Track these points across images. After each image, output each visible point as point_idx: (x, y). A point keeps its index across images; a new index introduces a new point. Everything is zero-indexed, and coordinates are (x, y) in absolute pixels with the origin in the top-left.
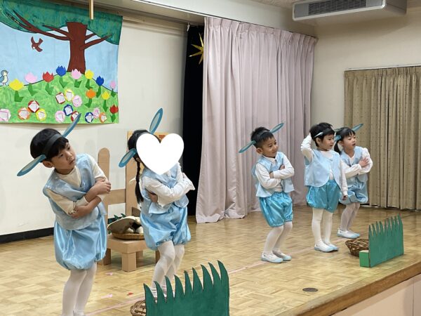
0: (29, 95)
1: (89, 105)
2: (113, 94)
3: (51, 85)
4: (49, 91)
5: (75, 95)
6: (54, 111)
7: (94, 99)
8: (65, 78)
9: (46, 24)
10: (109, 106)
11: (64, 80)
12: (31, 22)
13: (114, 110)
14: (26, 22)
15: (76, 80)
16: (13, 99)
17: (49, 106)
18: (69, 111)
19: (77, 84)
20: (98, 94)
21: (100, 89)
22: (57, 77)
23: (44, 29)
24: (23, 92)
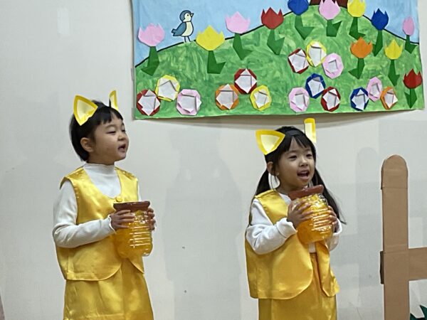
0: (235, 57)
1: (357, 73)
2: (410, 46)
3: (278, 35)
4: (275, 46)
6: (287, 90)
7: (369, 58)
8: (307, 18)
10: (401, 72)
11: (305, 23)
13: (413, 80)
15: (330, 22)
16: (204, 68)
18: (316, 87)
19: (332, 29)
20: (377, 48)
21: (380, 38)
22: (290, 18)
24: (224, 52)
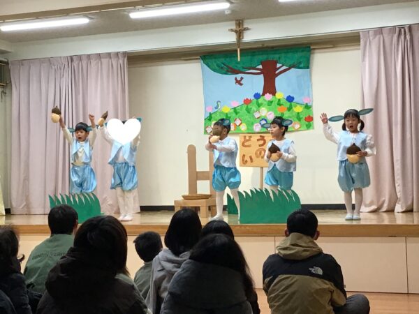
2: (308, 107)
3: (249, 107)
4: (248, 111)
5: (268, 111)
6: (253, 124)
7: (286, 112)
8: (260, 100)
9: (244, 66)
10: (303, 116)
11: (260, 102)
12: (235, 68)
14: (231, 68)
15: (269, 101)
17: (249, 121)
18: (263, 122)
19: (270, 103)
20: (290, 109)
22: (255, 101)
23: (243, 70)
24: (230, 113)
